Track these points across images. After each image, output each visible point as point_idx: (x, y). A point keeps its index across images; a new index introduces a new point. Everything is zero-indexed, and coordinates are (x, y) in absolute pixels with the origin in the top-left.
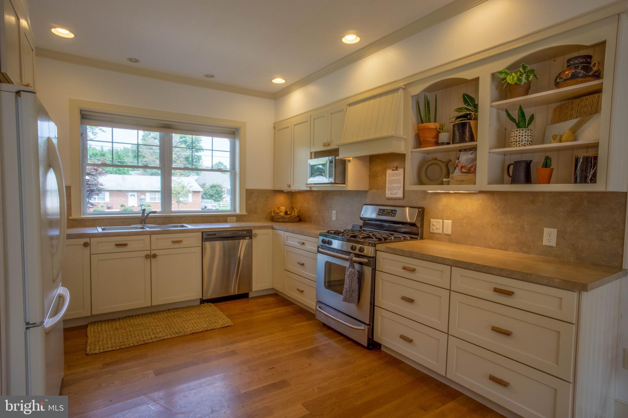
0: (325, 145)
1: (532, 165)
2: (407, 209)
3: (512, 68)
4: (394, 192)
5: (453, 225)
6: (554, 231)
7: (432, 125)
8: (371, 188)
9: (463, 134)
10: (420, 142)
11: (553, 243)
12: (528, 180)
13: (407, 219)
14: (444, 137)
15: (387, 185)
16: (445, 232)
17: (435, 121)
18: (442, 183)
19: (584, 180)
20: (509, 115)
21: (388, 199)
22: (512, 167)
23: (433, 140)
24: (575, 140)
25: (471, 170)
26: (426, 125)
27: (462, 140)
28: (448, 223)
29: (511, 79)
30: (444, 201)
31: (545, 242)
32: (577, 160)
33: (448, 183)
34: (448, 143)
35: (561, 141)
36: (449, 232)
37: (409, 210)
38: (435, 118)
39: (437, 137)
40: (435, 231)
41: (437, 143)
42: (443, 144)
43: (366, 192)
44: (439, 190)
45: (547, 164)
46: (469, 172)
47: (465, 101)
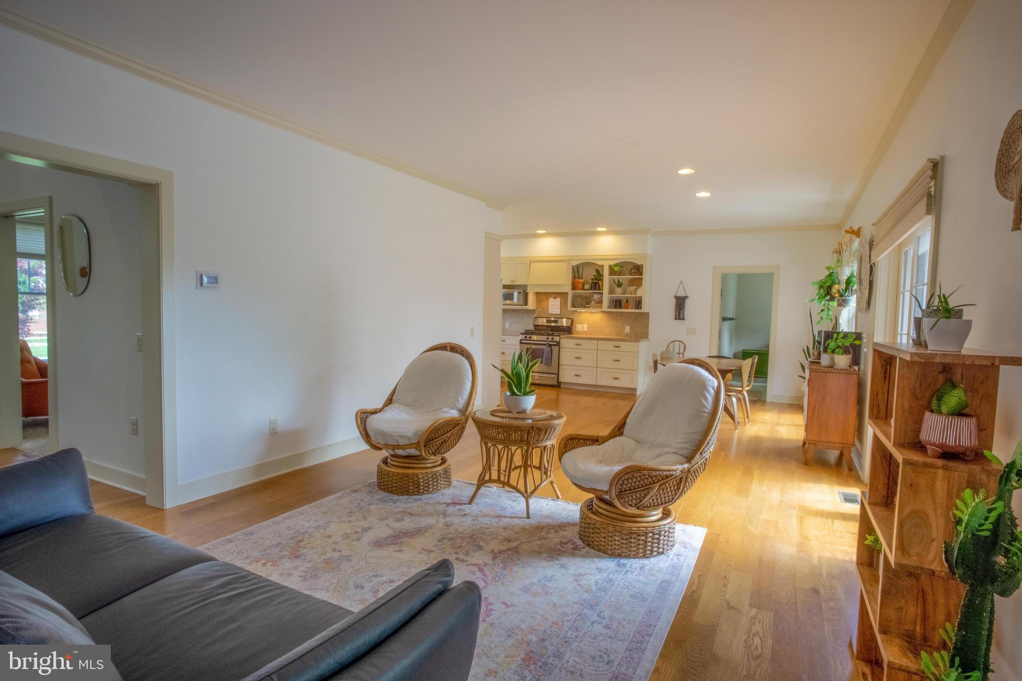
0: (512, 281)
1: (622, 301)
2: (564, 320)
3: (616, 265)
4: (555, 310)
5: (588, 328)
6: (629, 327)
7: (581, 281)
8: (537, 308)
9: (595, 286)
10: (574, 287)
11: (629, 332)
12: (620, 307)
13: (563, 324)
14: (587, 287)
15: (550, 307)
16: (584, 330)
17: (582, 279)
18: (585, 307)
19: (638, 309)
20: (614, 281)
21: (550, 314)
22: (614, 302)
23: (581, 287)
24: (635, 294)
25: (600, 302)
26: (577, 280)
27: (595, 289)
28: (585, 326)
29: (616, 269)
30: (584, 315)
31: (626, 332)
32: (636, 301)
33: (589, 307)
34: (588, 290)
35: (631, 294)
36: (586, 330)
37: (566, 321)
38: (582, 277)
39: (583, 285)
40: (579, 330)
41: (583, 289)
42: (586, 290)
43: (535, 310)
44: (583, 310)
45: (627, 302)
46: (598, 303)
47: (597, 272)
